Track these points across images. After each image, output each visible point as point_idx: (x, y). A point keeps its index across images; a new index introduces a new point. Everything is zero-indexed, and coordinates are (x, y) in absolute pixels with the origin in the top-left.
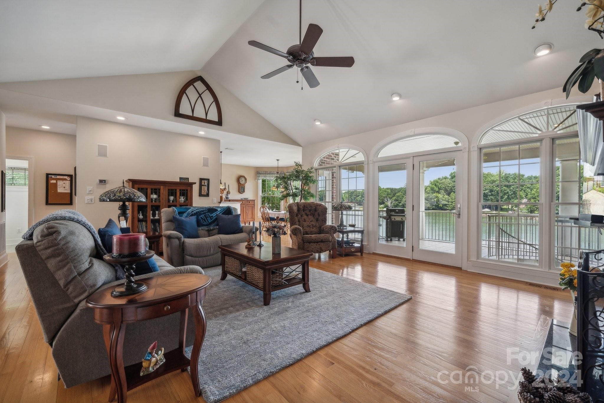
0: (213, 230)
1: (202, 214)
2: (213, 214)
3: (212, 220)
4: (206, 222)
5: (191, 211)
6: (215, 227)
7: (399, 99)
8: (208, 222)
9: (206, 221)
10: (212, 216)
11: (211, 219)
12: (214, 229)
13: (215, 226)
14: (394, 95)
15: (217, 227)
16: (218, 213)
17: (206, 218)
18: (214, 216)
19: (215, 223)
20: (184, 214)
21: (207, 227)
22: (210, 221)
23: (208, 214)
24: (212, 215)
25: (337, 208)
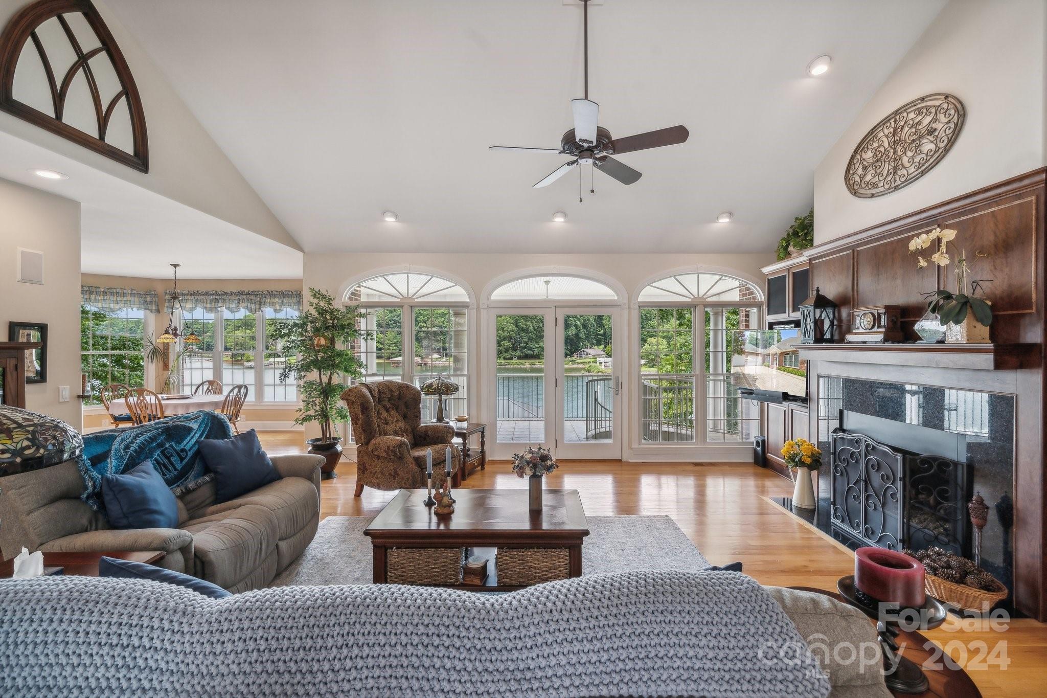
0: (195, 490)
1: (154, 449)
2: (185, 443)
3: (184, 462)
4: (170, 472)
5: (122, 446)
6: (200, 481)
7: (565, 222)
8: (175, 469)
9: (170, 467)
10: (183, 450)
11: (182, 459)
12: (198, 487)
13: (198, 476)
14: (559, 214)
15: (207, 478)
16: (197, 436)
17: (168, 458)
18: (187, 448)
19: (197, 468)
20: (109, 460)
21: (178, 486)
22: (179, 466)
23: (171, 446)
24: (182, 446)
25: (440, 389)
